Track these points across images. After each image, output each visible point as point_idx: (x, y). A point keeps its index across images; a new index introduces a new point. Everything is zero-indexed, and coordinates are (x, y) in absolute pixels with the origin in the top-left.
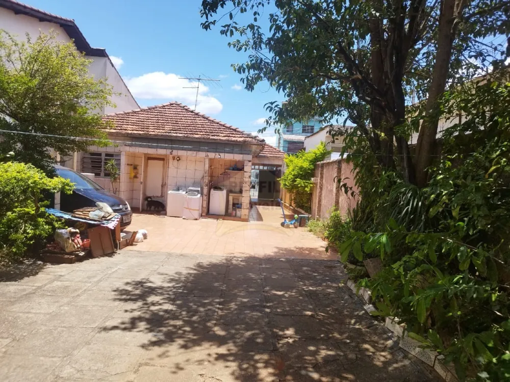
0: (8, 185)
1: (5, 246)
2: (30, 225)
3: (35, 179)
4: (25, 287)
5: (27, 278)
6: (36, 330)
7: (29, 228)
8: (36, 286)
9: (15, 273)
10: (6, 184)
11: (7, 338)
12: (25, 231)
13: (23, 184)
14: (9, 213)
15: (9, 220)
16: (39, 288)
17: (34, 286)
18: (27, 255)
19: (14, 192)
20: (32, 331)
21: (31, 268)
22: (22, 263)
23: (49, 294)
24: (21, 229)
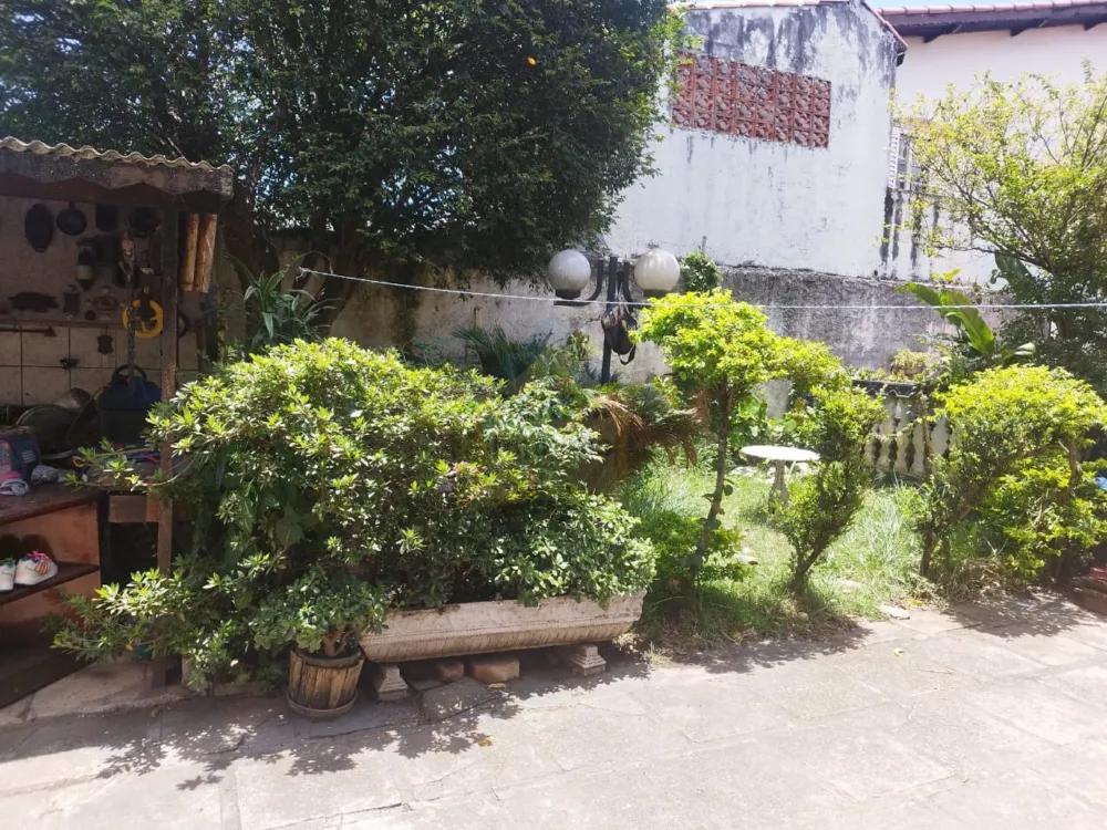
0: (1001, 418)
1: (995, 551)
2: (1057, 512)
3: (1066, 405)
4: (1020, 658)
5: (1030, 636)
6: (1012, 775)
7: (1054, 519)
8: (1045, 664)
9: (1006, 617)
10: (997, 415)
11: (944, 765)
12: (1042, 527)
13: (1034, 417)
14: (1010, 479)
15: (1009, 494)
16: (1050, 669)
17: (1038, 661)
18: (1043, 581)
19: (1011, 433)
20: (1002, 773)
21: (1046, 614)
22: (1028, 596)
23: (1071, 694)
24: (1034, 518)
